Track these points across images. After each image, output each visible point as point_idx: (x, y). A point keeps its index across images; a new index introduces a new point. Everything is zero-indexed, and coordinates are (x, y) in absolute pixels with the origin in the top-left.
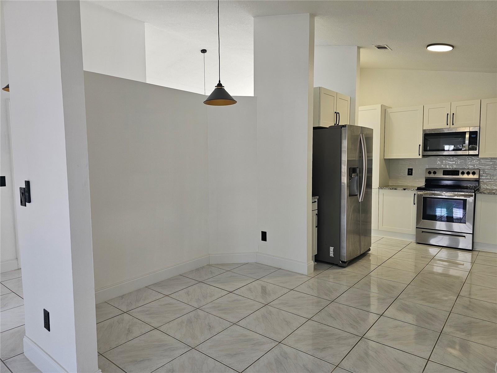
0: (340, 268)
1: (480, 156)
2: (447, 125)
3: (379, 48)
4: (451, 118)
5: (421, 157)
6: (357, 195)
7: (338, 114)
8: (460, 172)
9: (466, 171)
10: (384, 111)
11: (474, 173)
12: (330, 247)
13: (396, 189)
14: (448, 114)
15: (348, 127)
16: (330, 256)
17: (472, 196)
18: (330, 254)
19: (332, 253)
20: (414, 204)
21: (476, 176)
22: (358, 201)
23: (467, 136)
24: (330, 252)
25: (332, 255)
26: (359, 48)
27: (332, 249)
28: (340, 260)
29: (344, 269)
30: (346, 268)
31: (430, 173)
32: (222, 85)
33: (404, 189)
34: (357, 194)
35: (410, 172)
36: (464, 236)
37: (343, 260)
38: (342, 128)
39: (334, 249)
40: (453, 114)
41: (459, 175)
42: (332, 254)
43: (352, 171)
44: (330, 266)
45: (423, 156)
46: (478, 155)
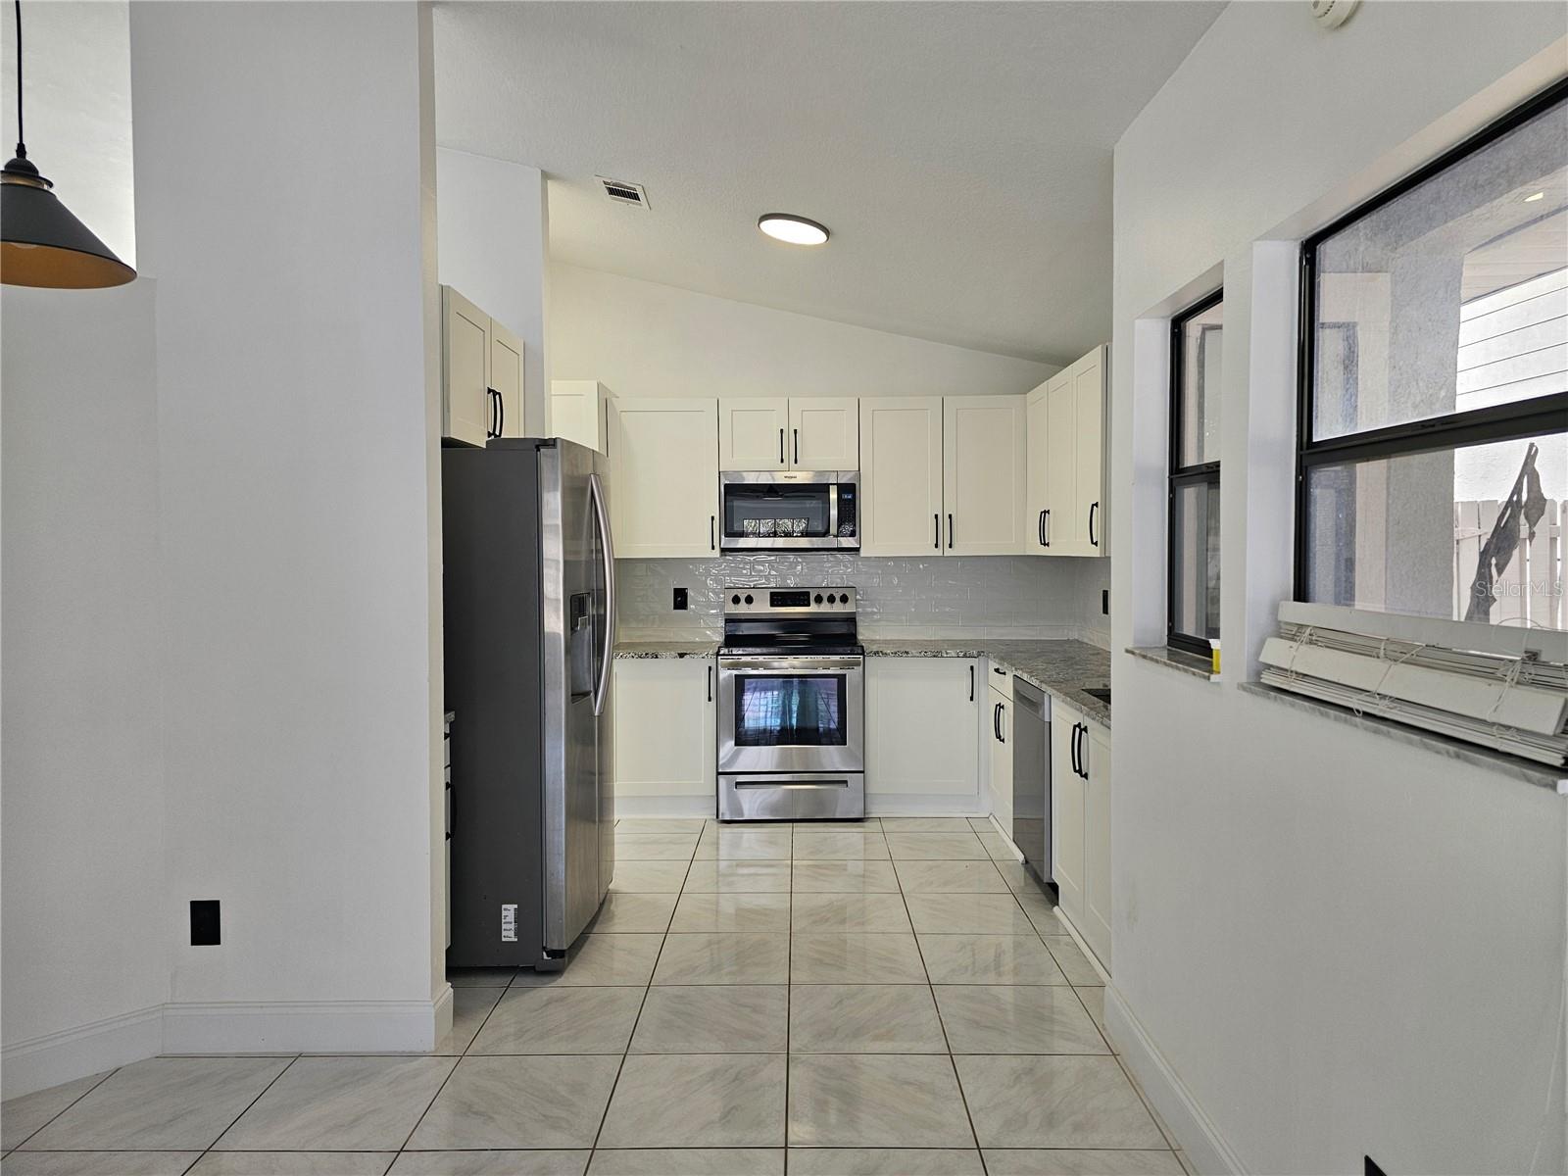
0: (545, 979)
1: (863, 553)
2: (782, 461)
3: (612, 192)
4: (790, 443)
5: (717, 553)
6: (587, 694)
7: (497, 397)
8: (812, 598)
9: (825, 596)
10: (605, 406)
11: (844, 599)
12: (504, 906)
13: (657, 657)
14: (782, 430)
15: (562, 446)
16: (504, 939)
17: (858, 664)
18: (504, 933)
19: (512, 926)
20: (710, 699)
21: (848, 608)
22: (592, 715)
23: (833, 496)
24: (504, 926)
25: (512, 934)
26: (546, 176)
27: (509, 911)
28: (544, 948)
29: (561, 981)
30: (565, 975)
31: (736, 600)
32: (37, 172)
33: (682, 655)
34: (588, 689)
35: (681, 599)
36: (846, 782)
37: (555, 947)
38: (539, 450)
39: (518, 913)
40: (795, 431)
41: (809, 605)
42: (509, 934)
43: (576, 606)
44: (505, 980)
45: (724, 551)
46: (857, 550)
